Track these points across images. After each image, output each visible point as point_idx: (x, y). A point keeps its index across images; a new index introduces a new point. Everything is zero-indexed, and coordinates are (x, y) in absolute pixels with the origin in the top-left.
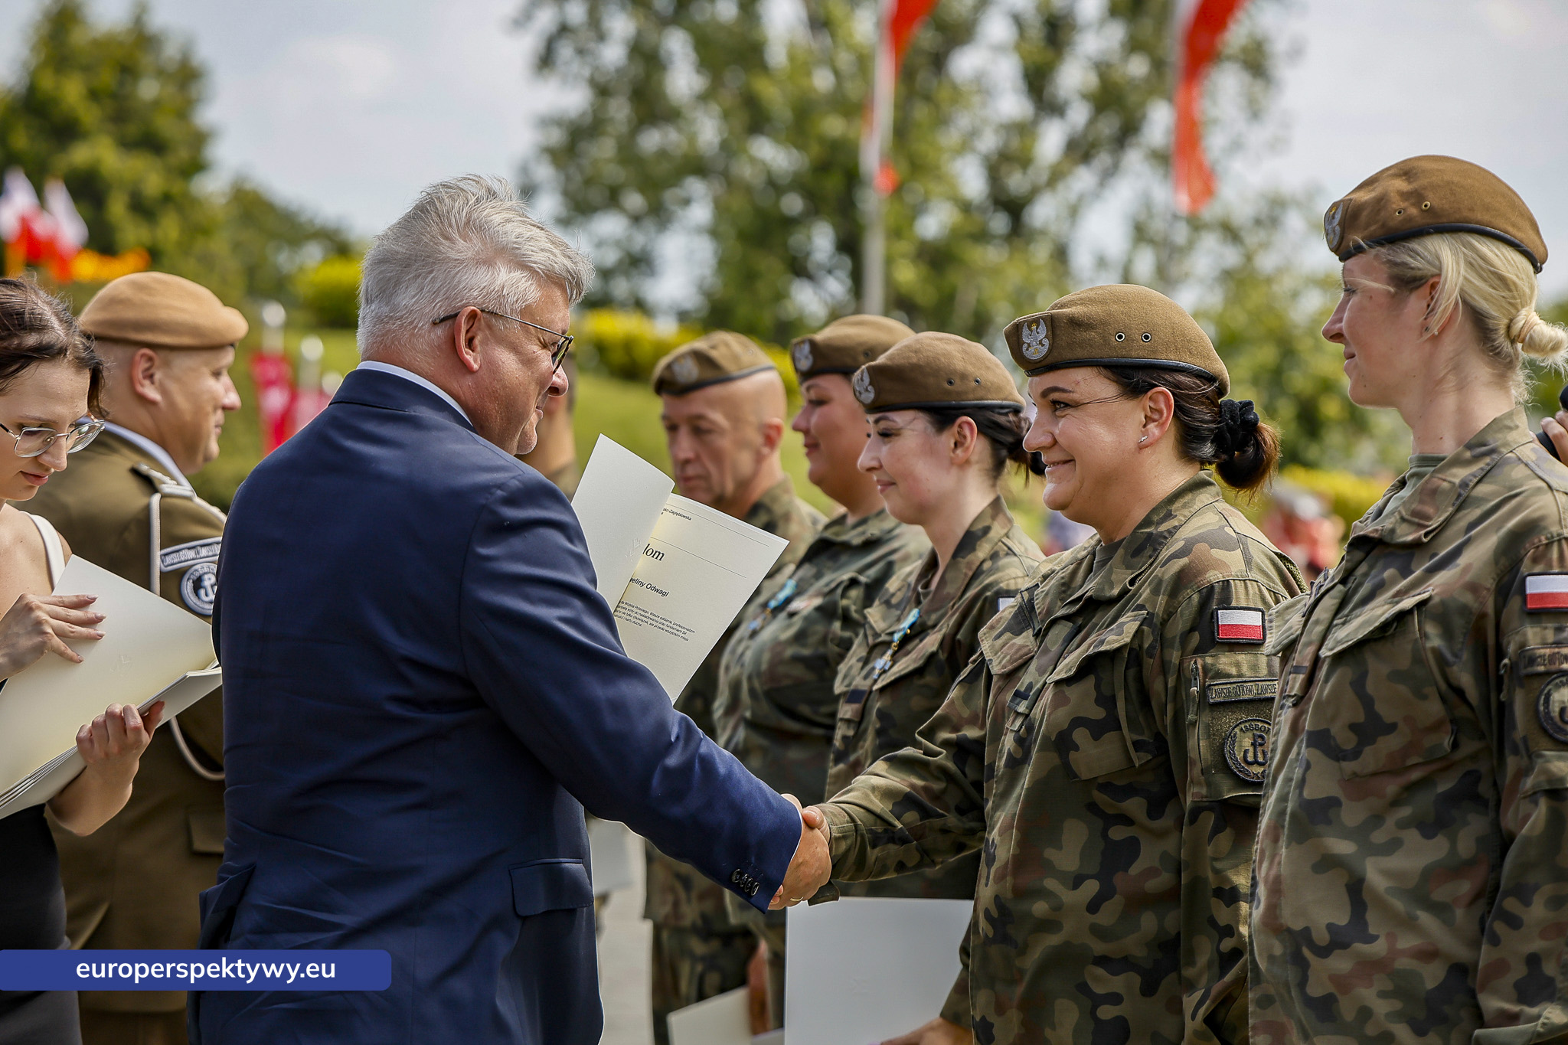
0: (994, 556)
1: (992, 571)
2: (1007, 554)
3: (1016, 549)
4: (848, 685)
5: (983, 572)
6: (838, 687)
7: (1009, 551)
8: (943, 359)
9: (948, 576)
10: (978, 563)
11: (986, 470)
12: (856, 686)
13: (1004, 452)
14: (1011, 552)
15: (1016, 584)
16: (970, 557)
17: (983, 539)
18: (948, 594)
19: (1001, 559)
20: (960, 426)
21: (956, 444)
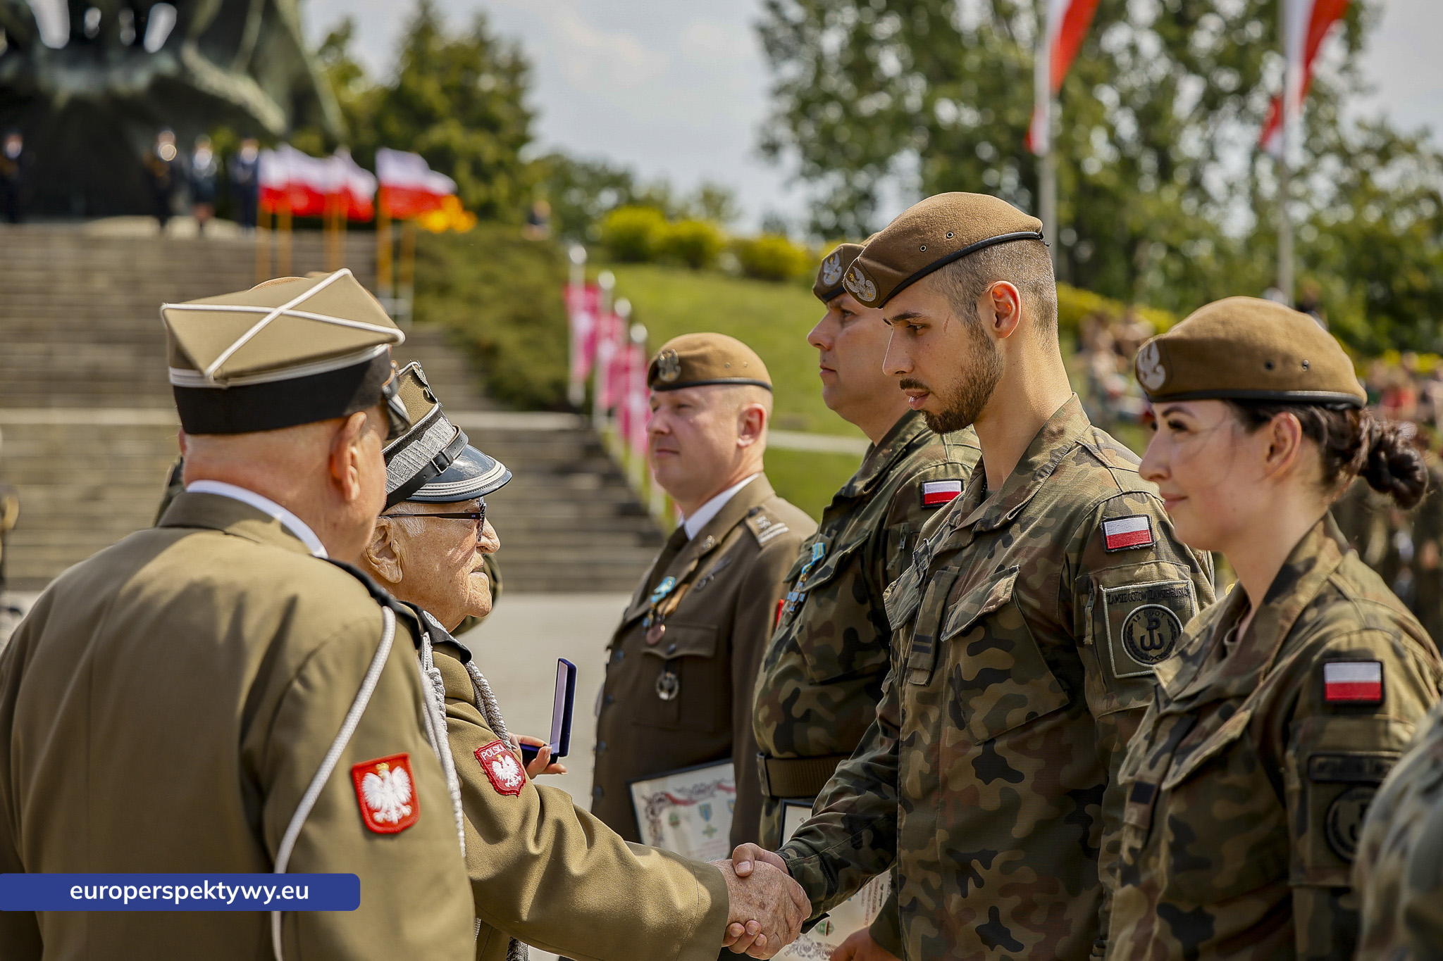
0: (1319, 601)
1: (1317, 625)
2: (1337, 600)
3: (1349, 590)
4: (1132, 774)
5: (1305, 625)
6: (1123, 777)
7: (1340, 596)
8: (1259, 334)
9: (1259, 627)
10: (1298, 611)
11: (1314, 484)
12: (1141, 777)
13: (1337, 462)
14: (1342, 596)
15: (1349, 642)
16: (1287, 602)
17: (1306, 576)
18: (1258, 652)
19: (1330, 606)
20: (1278, 427)
21: (1272, 449)
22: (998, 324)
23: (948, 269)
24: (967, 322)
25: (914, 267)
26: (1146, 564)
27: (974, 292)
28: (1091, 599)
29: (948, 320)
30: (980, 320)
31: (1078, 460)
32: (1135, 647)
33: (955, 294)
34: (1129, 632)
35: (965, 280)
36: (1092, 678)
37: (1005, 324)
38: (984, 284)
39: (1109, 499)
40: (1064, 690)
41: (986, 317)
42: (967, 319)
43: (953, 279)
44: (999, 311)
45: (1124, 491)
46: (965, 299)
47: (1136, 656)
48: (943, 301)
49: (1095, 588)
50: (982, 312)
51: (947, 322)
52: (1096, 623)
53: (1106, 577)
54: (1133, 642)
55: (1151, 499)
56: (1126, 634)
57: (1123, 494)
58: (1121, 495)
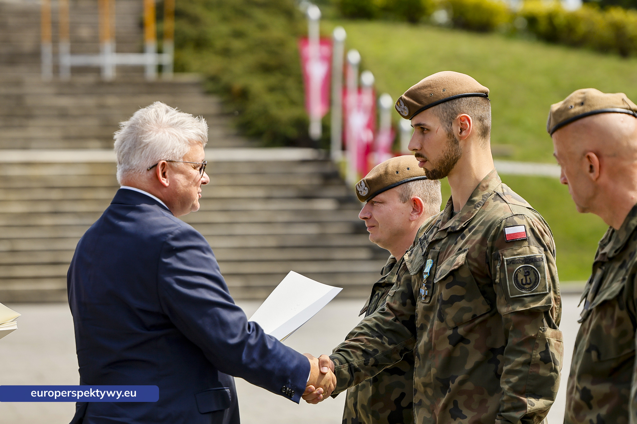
22: (461, 133)
23: (441, 105)
24: (446, 130)
25: (426, 102)
26: (524, 247)
27: (452, 117)
28: (500, 263)
29: (438, 128)
30: (453, 130)
31: (494, 199)
32: (519, 284)
33: (443, 117)
34: (516, 277)
35: (448, 112)
36: (500, 298)
37: (464, 133)
38: (457, 114)
39: (507, 218)
40: (488, 304)
41: (456, 129)
42: (447, 129)
43: (443, 110)
44: (462, 127)
45: (514, 214)
46: (447, 120)
47: (520, 288)
48: (437, 119)
49: (501, 257)
50: (454, 126)
51: (438, 129)
52: (501, 273)
53: (506, 253)
54: (518, 282)
55: (526, 218)
56: (515, 278)
57: (514, 215)
58: (513, 216)
